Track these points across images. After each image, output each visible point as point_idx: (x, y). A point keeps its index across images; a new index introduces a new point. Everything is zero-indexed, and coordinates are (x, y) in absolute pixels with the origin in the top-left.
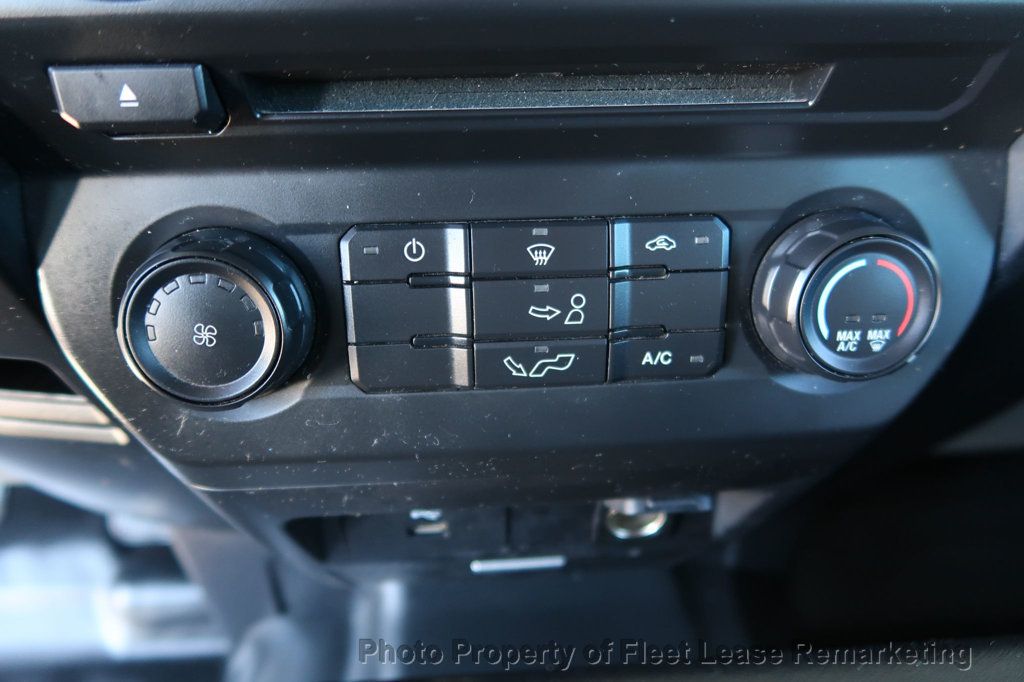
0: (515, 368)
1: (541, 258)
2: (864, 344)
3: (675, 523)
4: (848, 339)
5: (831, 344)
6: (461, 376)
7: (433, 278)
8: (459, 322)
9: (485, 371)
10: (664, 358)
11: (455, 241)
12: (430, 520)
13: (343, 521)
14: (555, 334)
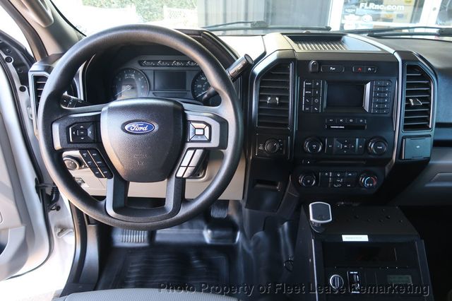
0: (335, 186)
1: (338, 176)
2: (370, 185)
4: (368, 185)
5: (366, 185)
6: (329, 186)
8: (330, 181)
9: (332, 186)
10: (350, 186)
11: (331, 173)
14: (339, 183)
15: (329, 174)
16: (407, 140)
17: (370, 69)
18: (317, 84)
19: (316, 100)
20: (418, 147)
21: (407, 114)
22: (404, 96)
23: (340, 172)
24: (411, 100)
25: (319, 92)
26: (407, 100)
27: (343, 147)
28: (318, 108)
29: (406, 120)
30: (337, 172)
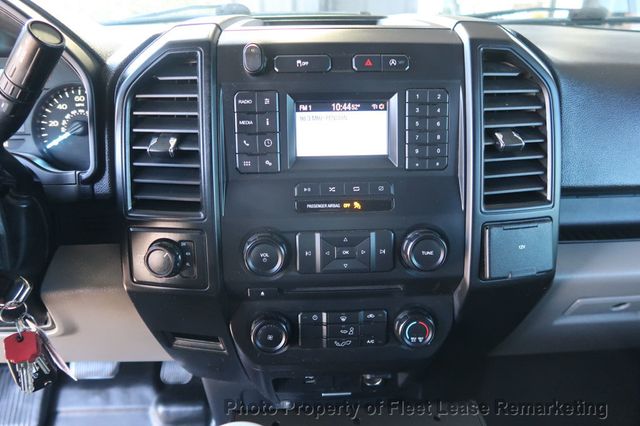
0: (337, 344)
1: (343, 320)
2: (417, 340)
3: (385, 382)
4: (413, 339)
5: (410, 340)
6: (325, 346)
7: (319, 323)
8: (325, 333)
9: (330, 344)
10: (372, 341)
11: (324, 315)
12: (311, 379)
13: (285, 379)
14: (346, 337)
15: (321, 318)
16: (496, 231)
17: (393, 62)
18: (267, 101)
19: (268, 142)
20: (522, 247)
21: (489, 168)
22: (482, 127)
23: (347, 312)
24: (499, 136)
25: (273, 122)
26: (490, 134)
27: (340, 253)
28: (274, 161)
29: (489, 184)
30: (340, 312)
